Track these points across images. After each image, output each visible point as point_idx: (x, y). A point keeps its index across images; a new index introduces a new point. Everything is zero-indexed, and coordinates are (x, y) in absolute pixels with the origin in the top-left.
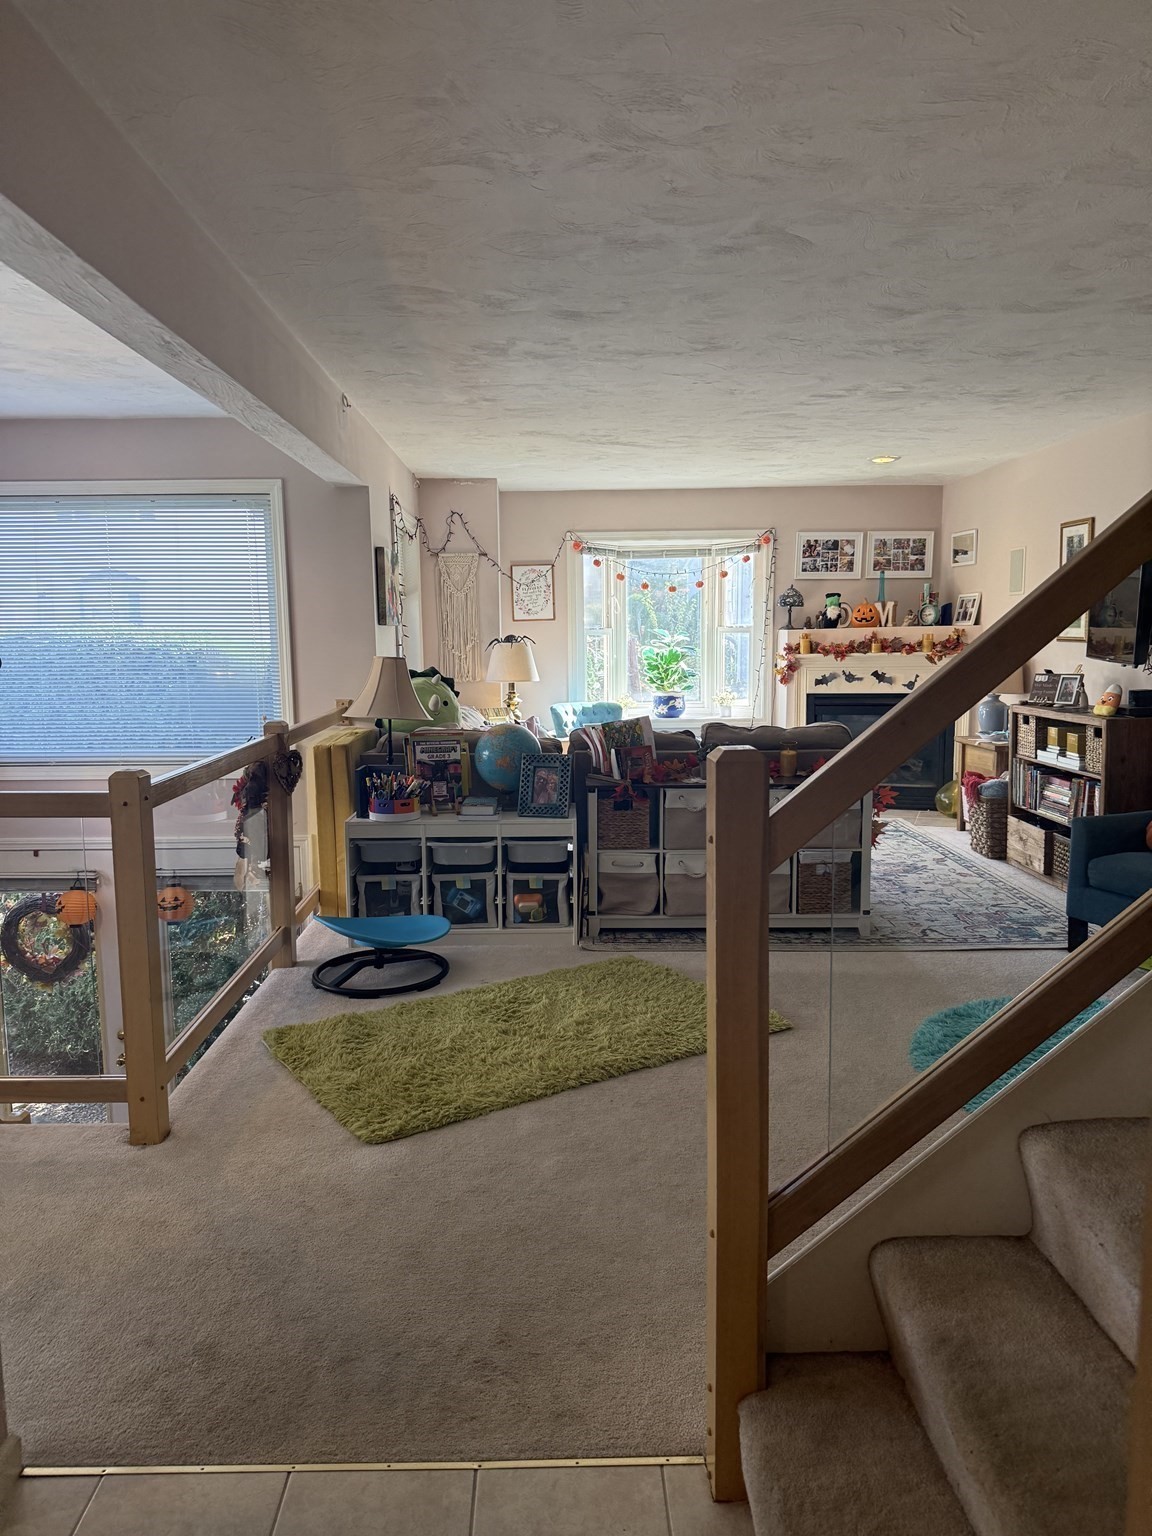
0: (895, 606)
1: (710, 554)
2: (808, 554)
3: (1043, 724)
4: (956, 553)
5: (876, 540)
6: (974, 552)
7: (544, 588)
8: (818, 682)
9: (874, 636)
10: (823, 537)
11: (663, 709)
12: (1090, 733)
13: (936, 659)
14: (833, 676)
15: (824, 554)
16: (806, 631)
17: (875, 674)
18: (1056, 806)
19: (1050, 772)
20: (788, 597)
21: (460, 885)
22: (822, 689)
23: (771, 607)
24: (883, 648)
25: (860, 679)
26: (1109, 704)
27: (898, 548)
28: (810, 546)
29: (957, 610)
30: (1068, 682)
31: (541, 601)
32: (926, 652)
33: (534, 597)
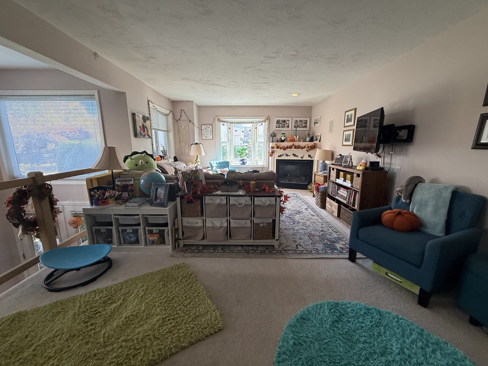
0: (299, 137)
1: (254, 123)
2: (277, 123)
3: (338, 171)
4: (315, 123)
5: (295, 120)
6: (319, 123)
7: (210, 131)
8: (279, 156)
9: (293, 144)
10: (281, 119)
11: (241, 162)
12: (355, 175)
13: (309, 151)
14: (283, 155)
15: (282, 123)
16: (276, 143)
17: (293, 154)
18: (342, 196)
19: (340, 186)
20: (272, 134)
21: (128, 231)
22: (280, 158)
23: (268, 137)
24: (295, 148)
25: (290, 156)
27: (300, 122)
28: (278, 121)
29: (315, 138)
30: (347, 158)
31: (209, 134)
32: (306, 149)
33: (207, 133)
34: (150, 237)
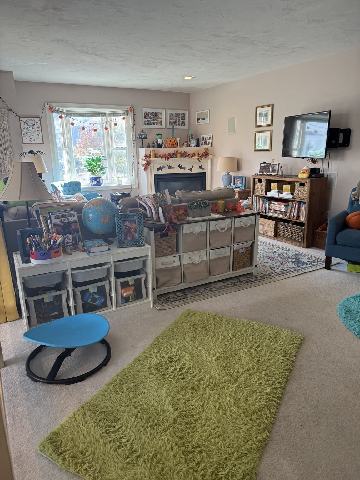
0: (180, 139)
1: (105, 116)
2: (146, 117)
4: (198, 119)
5: (169, 113)
6: (209, 118)
7: (37, 128)
8: (158, 169)
9: (177, 151)
10: (151, 111)
11: (95, 182)
12: (297, 185)
13: (200, 159)
14: (164, 167)
15: (152, 118)
17: (179, 166)
18: (277, 211)
20: (142, 135)
21: (92, 291)
22: (160, 172)
23: (134, 139)
24: (181, 156)
25: (174, 168)
26: (306, 174)
27: (177, 117)
28: (147, 114)
29: (201, 141)
31: (36, 135)
32: (196, 157)
33: (32, 133)
34: (124, 292)
